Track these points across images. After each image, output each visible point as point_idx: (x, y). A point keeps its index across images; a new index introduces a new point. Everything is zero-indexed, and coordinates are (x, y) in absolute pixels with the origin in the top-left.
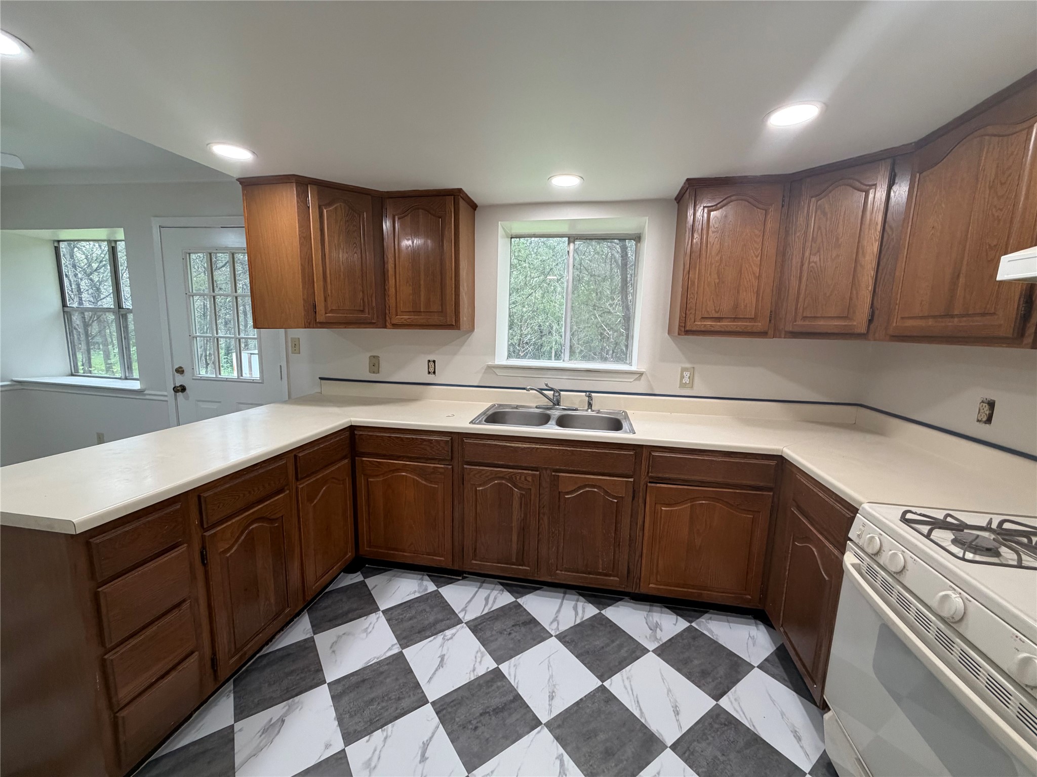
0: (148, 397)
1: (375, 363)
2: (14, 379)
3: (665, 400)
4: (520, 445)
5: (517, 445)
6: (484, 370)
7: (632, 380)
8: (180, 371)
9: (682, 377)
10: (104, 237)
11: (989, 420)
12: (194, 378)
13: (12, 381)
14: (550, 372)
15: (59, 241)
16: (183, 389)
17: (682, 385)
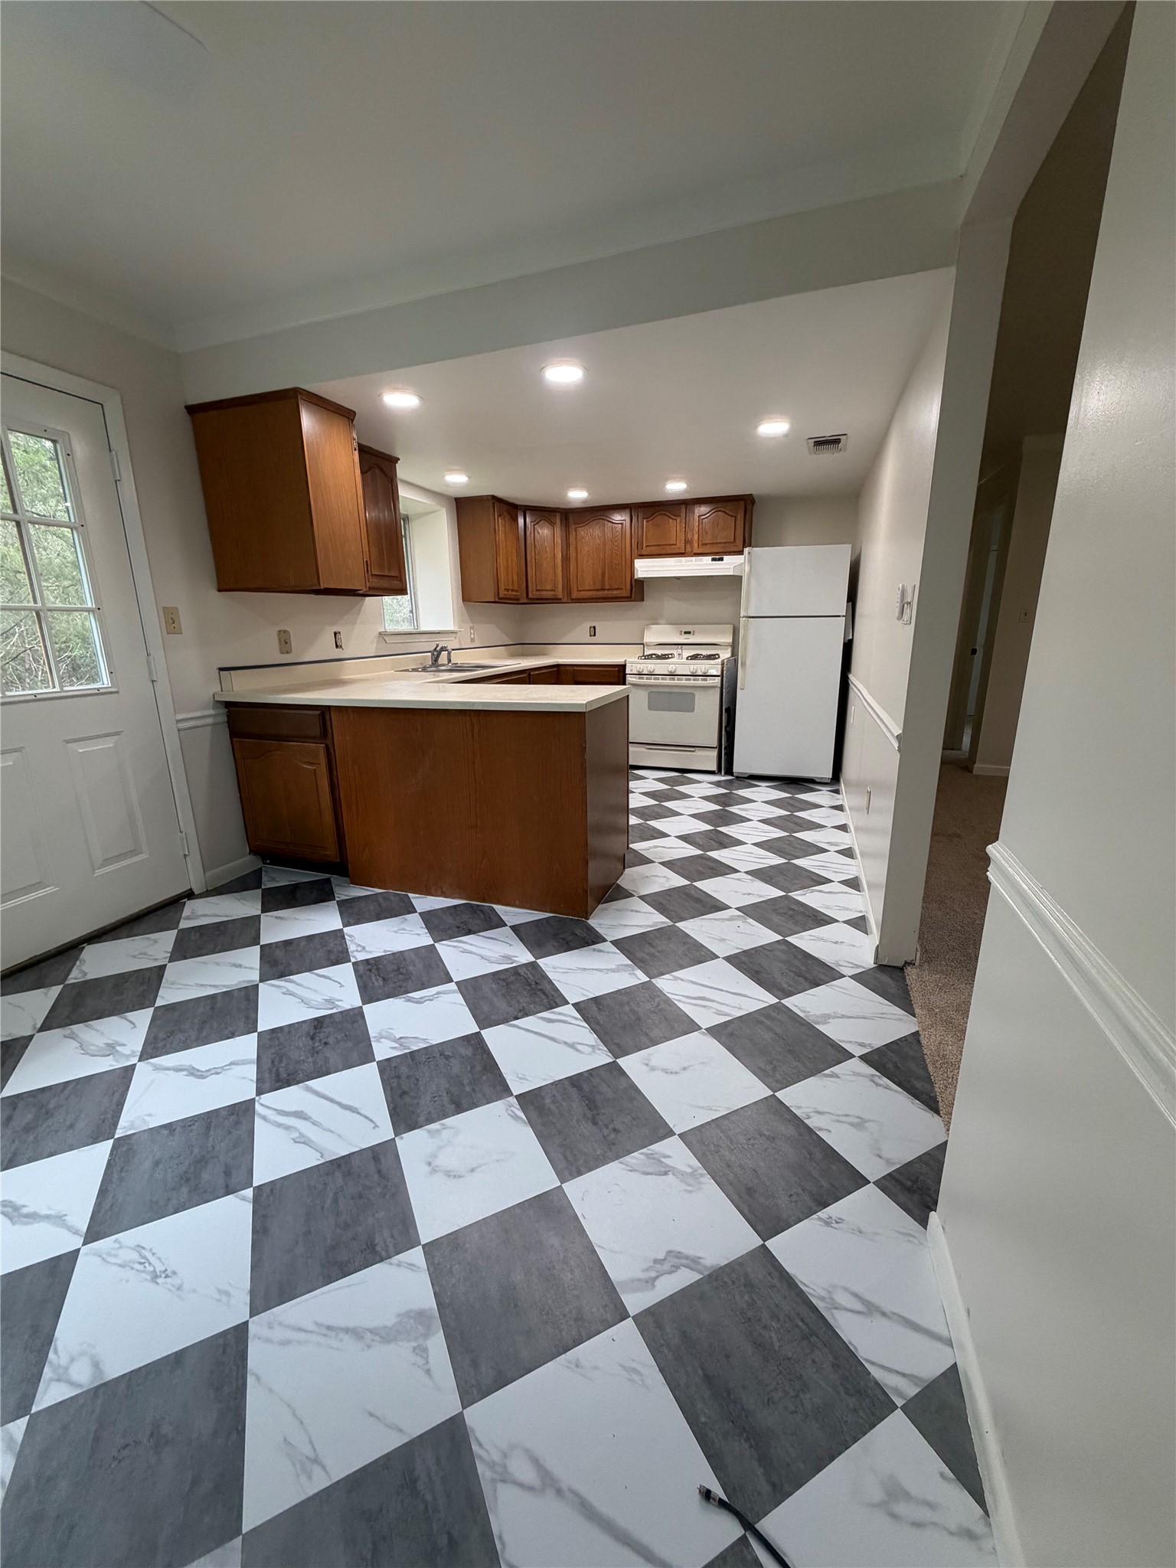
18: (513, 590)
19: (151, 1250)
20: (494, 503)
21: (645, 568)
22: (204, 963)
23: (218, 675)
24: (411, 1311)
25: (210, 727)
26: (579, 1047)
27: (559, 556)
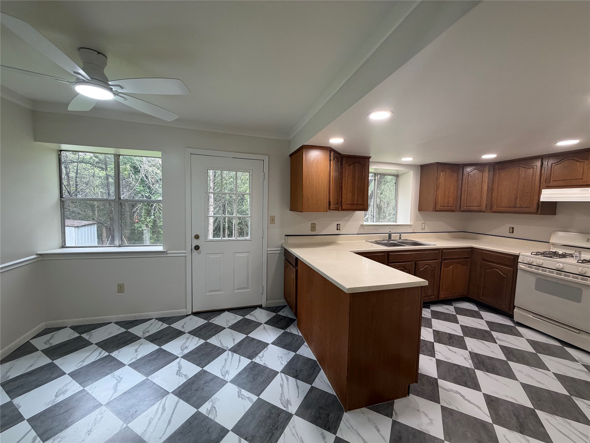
0: (169, 255)
1: (313, 227)
2: (38, 253)
3: (417, 234)
4: (407, 253)
5: (406, 253)
6: (359, 227)
7: (408, 228)
8: (197, 237)
9: (422, 226)
10: (113, 153)
11: (513, 232)
12: (206, 240)
13: (37, 254)
14: (383, 227)
15: (61, 151)
16: (197, 248)
17: (422, 229)
18: (448, 206)
20: (438, 166)
25: (278, 254)
27: (485, 188)
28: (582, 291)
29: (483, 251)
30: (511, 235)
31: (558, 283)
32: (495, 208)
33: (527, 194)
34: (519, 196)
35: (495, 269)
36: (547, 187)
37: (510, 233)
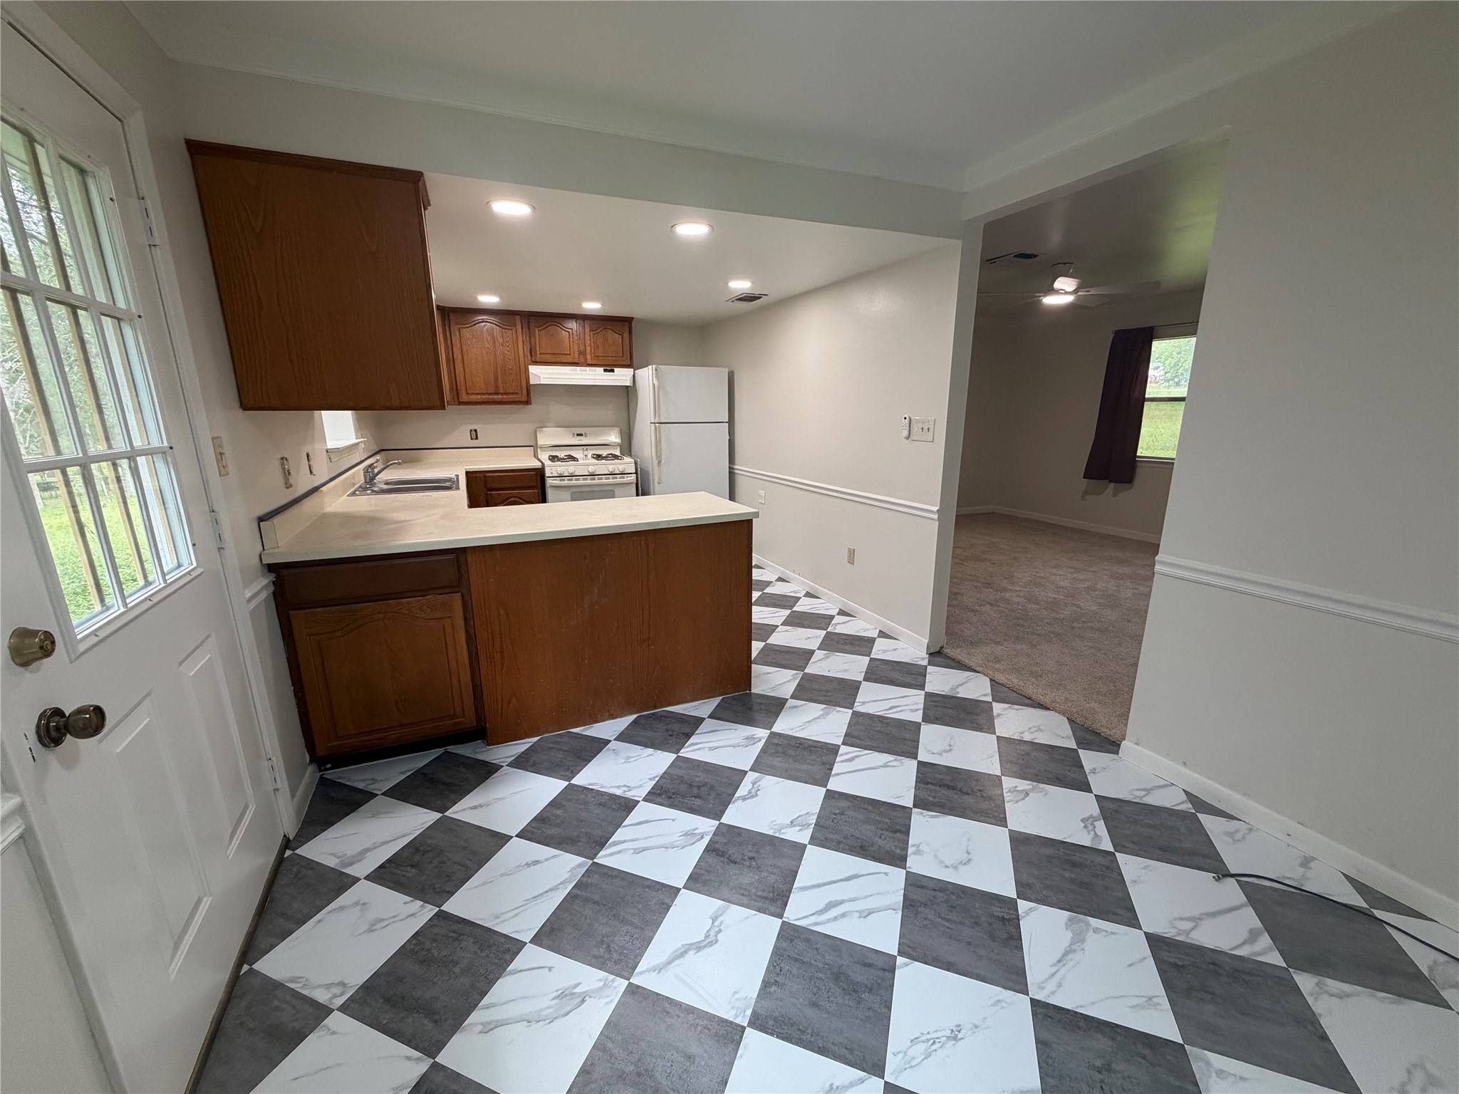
19: (922, 1034)
21: (541, 374)
22: (485, 883)
23: (257, 529)
24: (1066, 924)
26: (889, 764)
28: (614, 491)
29: (487, 475)
30: (475, 443)
31: (593, 491)
32: (464, 398)
33: (511, 372)
34: (499, 376)
35: (512, 499)
36: (533, 362)
37: (472, 439)
